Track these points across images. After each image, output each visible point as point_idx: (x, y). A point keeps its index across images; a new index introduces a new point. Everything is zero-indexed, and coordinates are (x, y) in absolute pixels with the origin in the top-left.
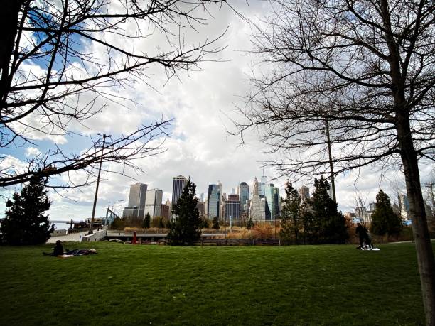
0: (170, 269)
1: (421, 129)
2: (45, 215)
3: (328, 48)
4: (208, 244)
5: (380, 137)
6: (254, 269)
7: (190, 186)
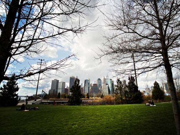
0: (70, 115)
1: (173, 56)
2: (16, 93)
3: (134, 24)
4: (85, 105)
5: (156, 59)
6: (106, 114)
7: (77, 80)
